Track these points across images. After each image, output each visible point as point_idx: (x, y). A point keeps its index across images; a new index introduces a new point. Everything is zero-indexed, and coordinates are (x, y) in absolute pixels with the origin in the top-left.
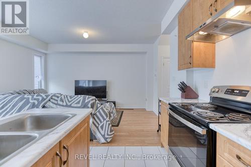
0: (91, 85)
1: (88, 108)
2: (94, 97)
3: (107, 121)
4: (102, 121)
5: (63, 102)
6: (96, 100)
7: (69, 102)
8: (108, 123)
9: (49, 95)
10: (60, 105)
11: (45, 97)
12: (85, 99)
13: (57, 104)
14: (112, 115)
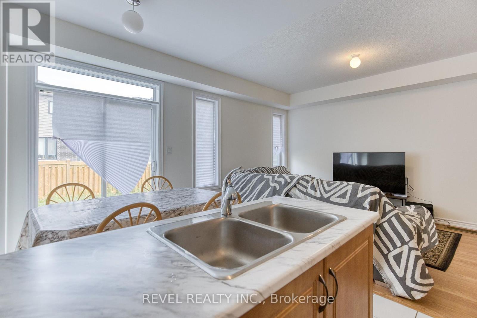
0: (365, 162)
1: (364, 208)
2: (377, 189)
3: (411, 249)
4: (399, 244)
5: (316, 191)
6: (381, 196)
7: (327, 192)
8: (413, 253)
9: (294, 177)
10: (310, 196)
11: (289, 180)
12: (357, 190)
13: (306, 194)
14: (425, 236)
